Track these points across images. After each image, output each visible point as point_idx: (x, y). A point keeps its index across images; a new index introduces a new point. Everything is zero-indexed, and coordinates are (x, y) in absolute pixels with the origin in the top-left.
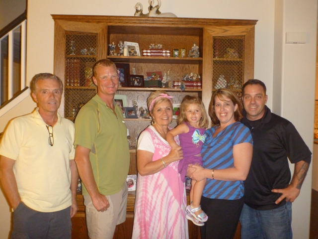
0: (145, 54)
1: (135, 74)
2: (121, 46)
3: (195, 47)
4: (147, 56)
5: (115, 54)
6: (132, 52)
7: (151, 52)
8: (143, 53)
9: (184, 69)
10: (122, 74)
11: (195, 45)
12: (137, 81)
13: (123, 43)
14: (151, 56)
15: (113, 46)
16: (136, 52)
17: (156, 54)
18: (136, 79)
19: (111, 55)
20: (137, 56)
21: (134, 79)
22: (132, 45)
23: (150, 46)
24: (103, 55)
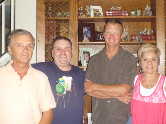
0: (108, 15)
1: (99, 31)
2: (87, 9)
3: (148, 8)
4: (109, 16)
5: (84, 16)
6: (97, 13)
7: (112, 13)
8: (106, 14)
9: (139, 26)
10: (89, 32)
11: (147, 6)
12: (101, 36)
13: (89, 7)
14: (113, 16)
15: (81, 10)
16: (100, 14)
17: (116, 14)
18: (100, 34)
19: (81, 16)
20: (101, 16)
21: (99, 35)
22: (97, 8)
23: (111, 9)
24: (75, 16)
